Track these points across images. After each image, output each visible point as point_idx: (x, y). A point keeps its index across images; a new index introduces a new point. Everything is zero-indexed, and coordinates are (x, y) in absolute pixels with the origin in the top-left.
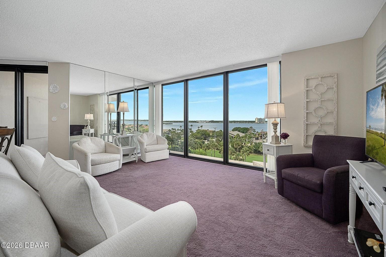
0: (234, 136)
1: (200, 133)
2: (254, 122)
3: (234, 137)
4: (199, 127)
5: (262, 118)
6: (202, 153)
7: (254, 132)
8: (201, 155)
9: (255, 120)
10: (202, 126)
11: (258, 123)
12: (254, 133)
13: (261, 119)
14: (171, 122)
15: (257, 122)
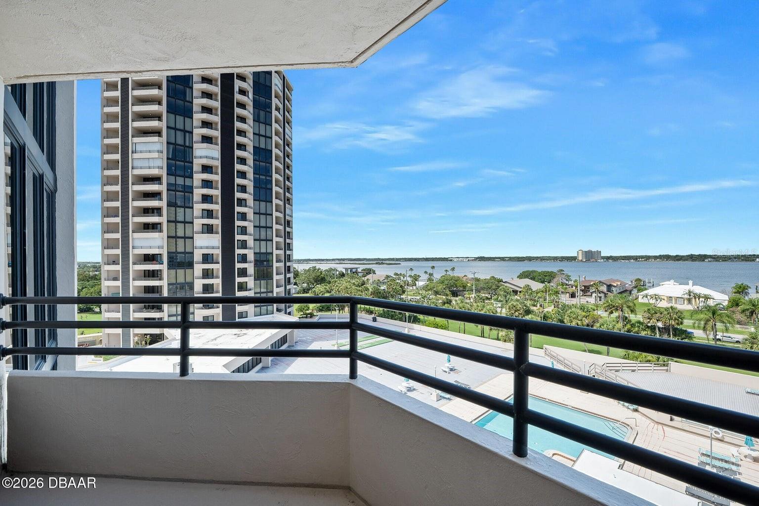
0: (520, 290)
1: (446, 282)
2: (572, 259)
3: (520, 292)
4: (446, 271)
5: (593, 250)
6: (438, 325)
7: (567, 280)
8: (436, 328)
9: (576, 255)
10: (453, 269)
11: (584, 260)
12: (567, 282)
13: (592, 252)
14: (398, 260)
15: (580, 258)
